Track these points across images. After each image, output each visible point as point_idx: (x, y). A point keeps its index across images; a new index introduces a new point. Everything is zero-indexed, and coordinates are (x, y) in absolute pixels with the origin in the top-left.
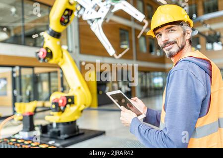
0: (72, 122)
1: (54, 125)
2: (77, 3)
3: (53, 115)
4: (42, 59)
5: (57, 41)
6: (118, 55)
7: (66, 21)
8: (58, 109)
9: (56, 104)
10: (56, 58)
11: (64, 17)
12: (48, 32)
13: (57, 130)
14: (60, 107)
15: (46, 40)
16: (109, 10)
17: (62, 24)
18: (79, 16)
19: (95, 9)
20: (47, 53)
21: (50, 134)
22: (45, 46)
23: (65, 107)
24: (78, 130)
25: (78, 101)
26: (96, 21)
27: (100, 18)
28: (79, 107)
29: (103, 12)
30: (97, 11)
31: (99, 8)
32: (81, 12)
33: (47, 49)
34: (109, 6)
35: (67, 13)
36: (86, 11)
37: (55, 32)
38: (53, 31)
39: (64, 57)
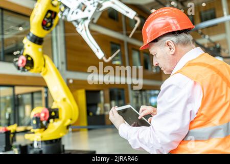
0: (56, 140)
2: (61, 3)
3: (34, 133)
4: (21, 68)
5: (39, 48)
6: (107, 58)
7: (49, 24)
8: (40, 124)
9: (38, 119)
10: (38, 68)
11: (46, 19)
12: (29, 37)
13: (38, 150)
14: (41, 122)
15: (26, 46)
16: (97, 9)
17: (44, 29)
18: (63, 18)
19: (81, 9)
20: (27, 61)
22: (25, 53)
23: (48, 122)
24: (64, 150)
25: (63, 114)
26: (82, 21)
27: (87, 18)
28: (64, 122)
29: (89, 11)
30: (83, 11)
31: (85, 8)
32: (66, 13)
33: (27, 56)
34: (96, 4)
35: (49, 15)
36: (71, 11)
38: (34, 35)
39: (46, 65)
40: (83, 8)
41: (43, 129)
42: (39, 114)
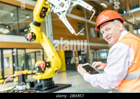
0: (50, 79)
1: (38, 81)
2: (50, 3)
3: (37, 75)
4: (29, 40)
5: (39, 29)
6: (77, 33)
7: (44, 15)
8: (40, 70)
9: (39, 67)
10: (38, 39)
11: (42, 12)
12: (33, 23)
13: (40, 84)
14: (41, 69)
15: (31, 28)
16: (70, 6)
17: (41, 18)
18: (51, 11)
19: (61, 6)
20: (32, 36)
21: (36, 88)
22: (31, 31)
23: (45, 69)
24: (54, 84)
25: (53, 65)
26: (62, 13)
27: (65, 11)
28: (54, 69)
29: (66, 7)
30: (63, 7)
31: (64, 5)
32: (53, 8)
33: (32, 33)
34: (70, 3)
35: (44, 10)
36: (56, 8)
37: (37, 22)
38: (35, 21)
39: (43, 38)
40: (63, 5)
41: (42, 73)
42: (40, 65)
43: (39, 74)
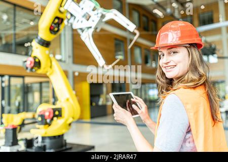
0: (59, 136)
1: (40, 140)
2: (67, 11)
3: (39, 128)
4: (29, 68)
5: (46, 51)
6: (108, 65)
7: (56, 29)
8: (44, 121)
9: (42, 116)
10: (44, 68)
11: (53, 25)
12: (37, 40)
13: (43, 144)
14: (46, 120)
15: (34, 48)
16: (100, 19)
17: (51, 33)
18: (69, 25)
19: (86, 18)
20: (35, 62)
21: (36, 149)
22: (33, 55)
23: (52, 119)
24: (66, 144)
25: (65, 113)
26: (86, 30)
27: (91, 27)
28: (67, 120)
29: (93, 21)
30: (88, 20)
31: (90, 17)
32: (72, 21)
33: (35, 58)
34: (100, 15)
35: (57, 21)
36: (76, 20)
37: (45, 41)
38: (41, 39)
39: (53, 67)
41: (47, 125)
42: (44, 111)
43: (42, 126)
